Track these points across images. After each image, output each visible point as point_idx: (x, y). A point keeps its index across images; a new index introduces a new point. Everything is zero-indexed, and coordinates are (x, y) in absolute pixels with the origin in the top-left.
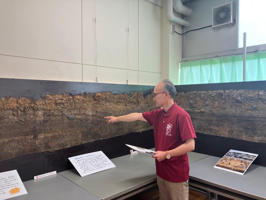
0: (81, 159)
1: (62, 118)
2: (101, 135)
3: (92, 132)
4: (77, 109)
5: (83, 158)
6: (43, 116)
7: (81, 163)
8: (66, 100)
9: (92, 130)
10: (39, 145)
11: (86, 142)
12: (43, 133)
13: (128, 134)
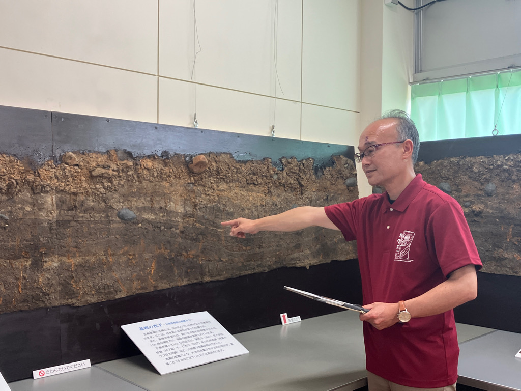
0: (154, 329)
1: (107, 216)
2: (207, 270)
3: (183, 258)
4: (145, 195)
5: (160, 328)
6: (57, 209)
7: (156, 339)
8: (118, 171)
9: (184, 253)
10: (47, 286)
11: (168, 286)
12: (56, 255)
13: (275, 270)
